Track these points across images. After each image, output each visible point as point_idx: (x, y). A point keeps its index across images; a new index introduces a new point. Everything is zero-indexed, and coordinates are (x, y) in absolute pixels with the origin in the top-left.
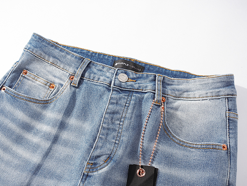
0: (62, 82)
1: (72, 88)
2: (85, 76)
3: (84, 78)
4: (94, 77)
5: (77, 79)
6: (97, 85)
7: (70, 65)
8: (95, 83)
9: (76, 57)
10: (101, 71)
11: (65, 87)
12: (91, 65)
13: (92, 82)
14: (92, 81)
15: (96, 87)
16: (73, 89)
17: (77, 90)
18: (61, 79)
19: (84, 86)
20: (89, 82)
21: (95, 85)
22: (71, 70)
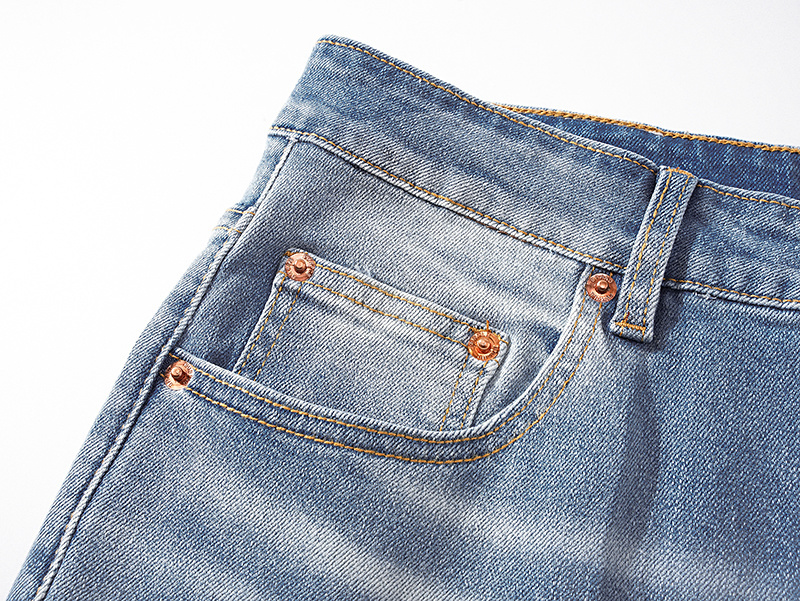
0: (545, 318)
1: (621, 348)
2: (693, 274)
3: (685, 286)
4: (749, 278)
5: (641, 295)
6: (778, 324)
7: (573, 211)
8: (764, 313)
9: (605, 163)
10: (776, 235)
11: (576, 349)
12: (706, 206)
13: (743, 309)
14: (744, 298)
15: (775, 335)
16: (629, 354)
17: (651, 358)
18: (533, 298)
19: (692, 335)
20: (722, 306)
21: (767, 323)
22: (591, 242)
